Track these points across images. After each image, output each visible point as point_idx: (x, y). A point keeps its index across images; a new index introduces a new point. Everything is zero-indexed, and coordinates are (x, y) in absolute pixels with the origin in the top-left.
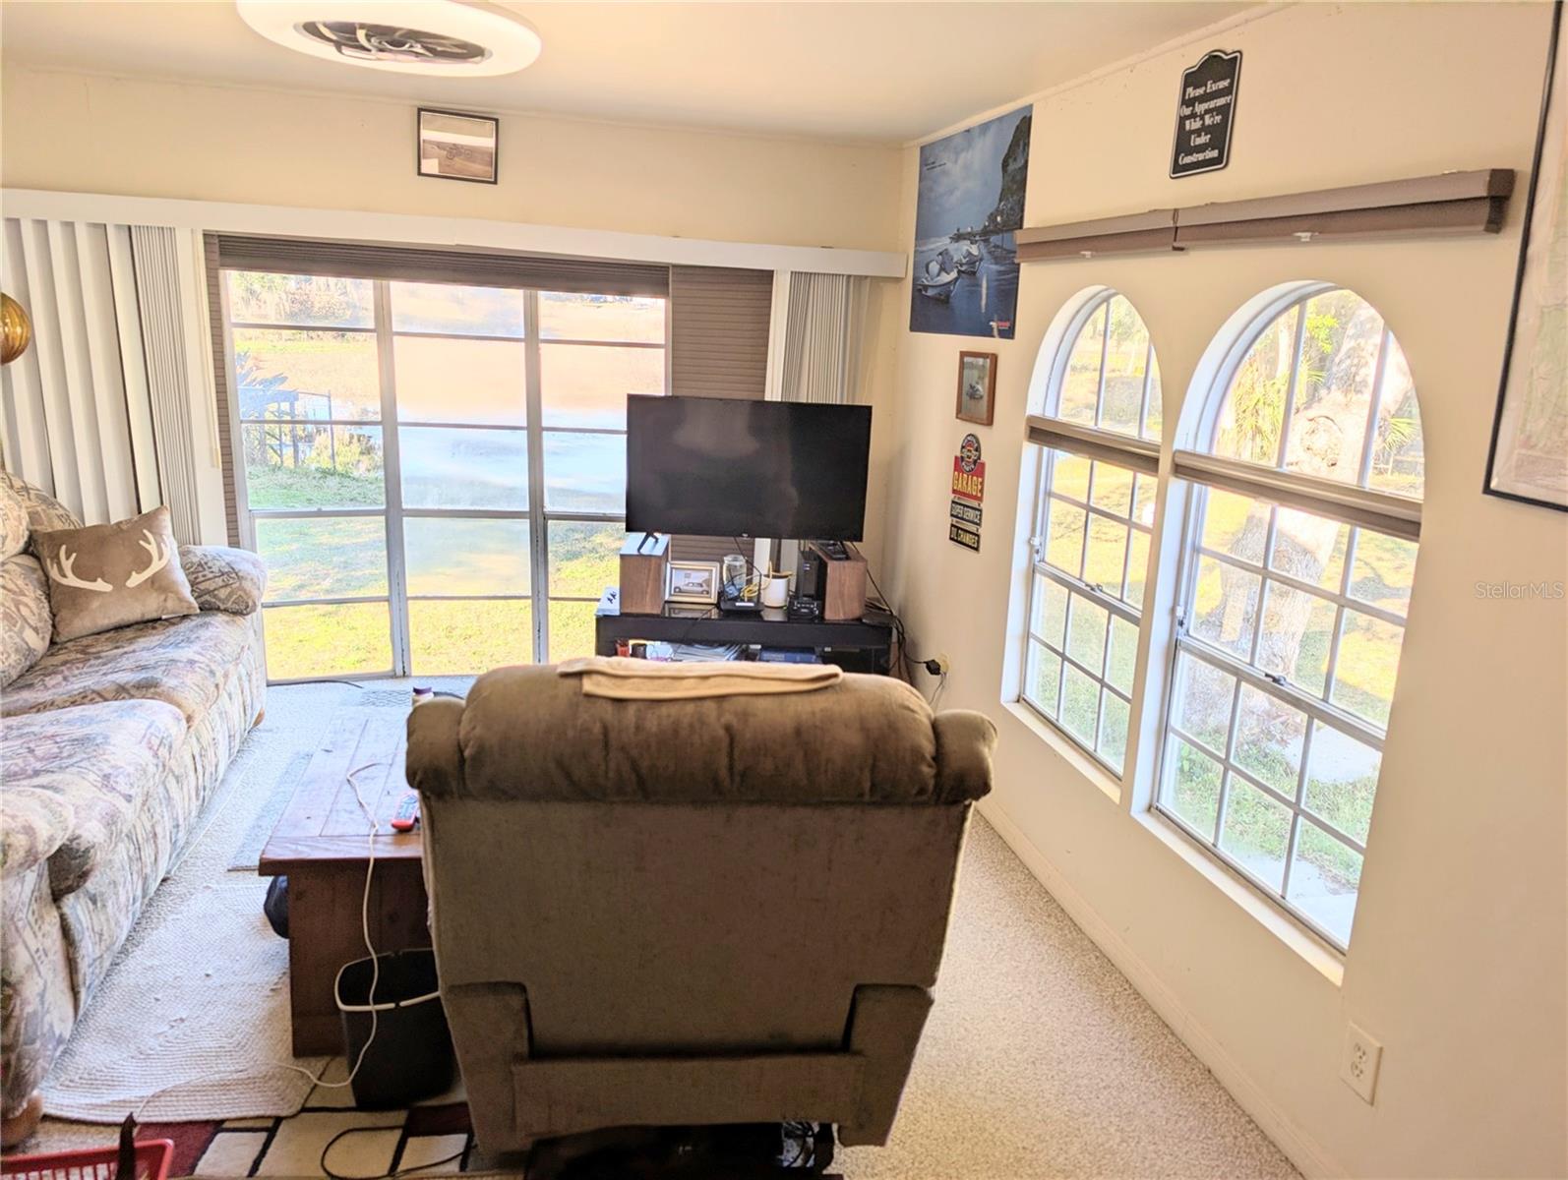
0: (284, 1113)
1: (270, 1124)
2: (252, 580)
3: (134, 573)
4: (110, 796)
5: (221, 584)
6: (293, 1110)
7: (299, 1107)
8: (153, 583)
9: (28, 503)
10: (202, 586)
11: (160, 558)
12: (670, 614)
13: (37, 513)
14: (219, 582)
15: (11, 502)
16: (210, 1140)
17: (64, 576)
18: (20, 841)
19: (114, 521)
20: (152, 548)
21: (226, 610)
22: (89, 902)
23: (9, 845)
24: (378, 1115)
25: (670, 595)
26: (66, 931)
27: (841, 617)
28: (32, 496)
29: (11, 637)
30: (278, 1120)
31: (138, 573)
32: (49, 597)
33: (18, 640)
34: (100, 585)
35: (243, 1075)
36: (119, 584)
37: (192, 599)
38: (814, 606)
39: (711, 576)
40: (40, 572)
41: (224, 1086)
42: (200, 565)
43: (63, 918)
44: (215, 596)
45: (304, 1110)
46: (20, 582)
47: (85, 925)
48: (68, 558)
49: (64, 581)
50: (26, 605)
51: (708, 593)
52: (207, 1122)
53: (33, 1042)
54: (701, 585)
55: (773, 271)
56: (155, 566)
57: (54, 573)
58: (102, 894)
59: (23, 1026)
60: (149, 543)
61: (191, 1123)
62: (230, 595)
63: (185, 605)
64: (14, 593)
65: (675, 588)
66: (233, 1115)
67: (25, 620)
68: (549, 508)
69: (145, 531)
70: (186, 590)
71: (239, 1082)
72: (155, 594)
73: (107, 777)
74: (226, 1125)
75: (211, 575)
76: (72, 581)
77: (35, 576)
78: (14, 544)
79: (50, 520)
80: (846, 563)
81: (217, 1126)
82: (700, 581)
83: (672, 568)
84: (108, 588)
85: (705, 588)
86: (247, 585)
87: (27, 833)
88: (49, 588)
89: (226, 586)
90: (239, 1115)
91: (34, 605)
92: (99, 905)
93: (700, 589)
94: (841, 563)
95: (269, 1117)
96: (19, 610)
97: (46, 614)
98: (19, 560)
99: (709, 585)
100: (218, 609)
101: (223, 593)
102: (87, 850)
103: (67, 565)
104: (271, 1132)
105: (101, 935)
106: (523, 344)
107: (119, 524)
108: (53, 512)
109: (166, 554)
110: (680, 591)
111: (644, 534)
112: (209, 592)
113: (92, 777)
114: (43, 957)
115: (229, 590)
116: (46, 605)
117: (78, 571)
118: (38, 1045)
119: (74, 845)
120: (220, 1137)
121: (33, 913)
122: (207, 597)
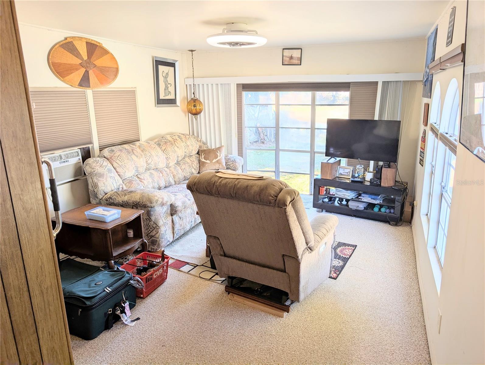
0: (198, 265)
1: (196, 266)
2: (238, 163)
3: (214, 159)
4: (185, 199)
5: (232, 163)
6: (200, 265)
7: (201, 264)
8: (217, 162)
9: (200, 144)
10: (228, 163)
11: (220, 156)
12: (338, 180)
13: (201, 146)
14: (231, 163)
15: (195, 143)
16: (185, 265)
17: (202, 159)
18: (160, 200)
19: (213, 148)
20: (219, 154)
21: (232, 169)
22: (179, 218)
23: (158, 200)
24: (213, 270)
25: (338, 175)
26: (173, 221)
27: (386, 185)
28: (201, 142)
29: (189, 170)
30: (197, 266)
31: (215, 159)
32: (199, 163)
33: (190, 171)
34: (208, 161)
35: (196, 257)
36: (211, 161)
37: (225, 166)
38: (378, 181)
39: (350, 170)
40: (199, 158)
41: (192, 258)
42: (229, 159)
43: (172, 218)
44: (230, 166)
45: (202, 265)
46: (194, 160)
47: (177, 222)
48: (203, 155)
49: (202, 160)
50: (194, 164)
51: (349, 175)
52: (186, 262)
53: (162, 239)
54: (348, 173)
55: (378, 82)
56: (219, 158)
57: (201, 158)
58: (182, 217)
59: (160, 235)
60: (218, 153)
61: (184, 262)
62: (233, 166)
63: (223, 167)
64: (192, 161)
65: (340, 173)
66: (191, 262)
67: (193, 167)
68: (316, 150)
69: (218, 151)
70: (224, 164)
71: (195, 258)
72: (218, 164)
73: (186, 195)
74: (189, 264)
75: (230, 161)
76: (203, 160)
77: (198, 159)
78: (195, 152)
79: (204, 148)
80: (389, 169)
81: (188, 263)
82: (347, 172)
83: (339, 168)
84: (209, 162)
85: (348, 174)
86: (237, 164)
87: (162, 199)
88: (199, 161)
89: (233, 164)
90: (192, 263)
91: (196, 164)
92: (181, 219)
93: (347, 174)
94: (387, 169)
95: (196, 265)
96: (192, 165)
97: (198, 166)
98: (196, 155)
99: (350, 173)
100: (230, 169)
101: (231, 165)
102: (177, 207)
103: (203, 157)
104: (195, 267)
105: (181, 225)
106: (311, 106)
107: (213, 149)
108: (205, 146)
109: (222, 156)
110: (341, 174)
111: (330, 157)
112: (229, 165)
113: (184, 194)
114: (166, 224)
115: (233, 165)
116: (199, 165)
117: (205, 158)
118: (163, 240)
119: (175, 205)
120: (187, 265)
121: (165, 215)
122: (228, 166)
